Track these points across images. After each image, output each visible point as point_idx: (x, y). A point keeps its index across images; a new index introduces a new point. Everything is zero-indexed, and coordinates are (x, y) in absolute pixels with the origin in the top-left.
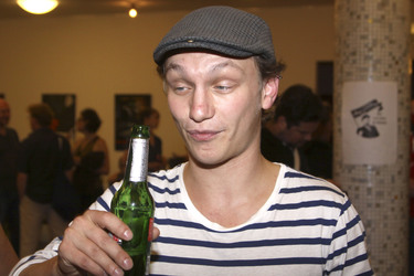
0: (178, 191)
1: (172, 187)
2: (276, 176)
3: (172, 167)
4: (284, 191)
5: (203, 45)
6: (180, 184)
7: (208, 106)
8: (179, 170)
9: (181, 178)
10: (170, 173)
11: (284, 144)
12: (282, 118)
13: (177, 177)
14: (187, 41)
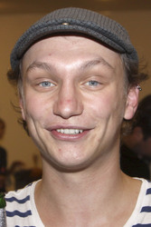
0: (29, 213)
1: (22, 209)
2: (138, 193)
3: (22, 187)
4: (146, 210)
6: (31, 205)
7: (77, 102)
8: (29, 190)
9: (32, 198)
10: (20, 194)
11: (140, 157)
12: (139, 129)
13: (28, 198)
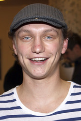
0: (15, 100)
4: (73, 94)
5: (43, 20)
14: (35, 18)
